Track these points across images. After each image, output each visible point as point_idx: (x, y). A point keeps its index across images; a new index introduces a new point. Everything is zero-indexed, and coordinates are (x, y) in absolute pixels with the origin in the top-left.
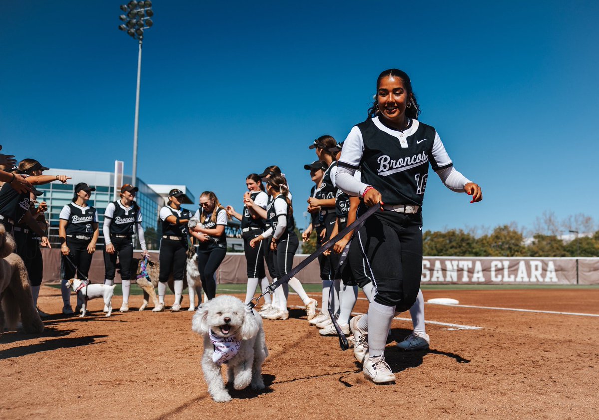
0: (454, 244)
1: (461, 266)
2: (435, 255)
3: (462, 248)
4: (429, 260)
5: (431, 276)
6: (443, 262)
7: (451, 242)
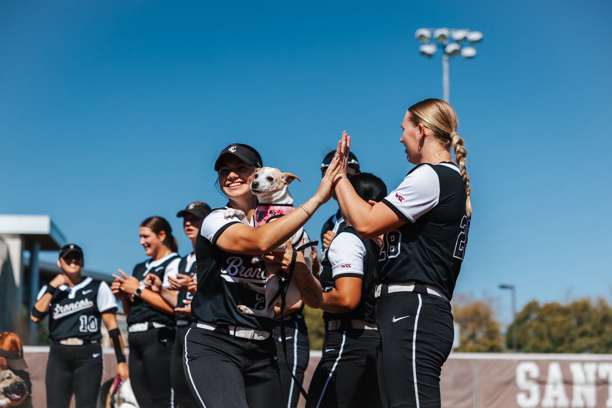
0: (588, 327)
1: (603, 375)
2: (547, 351)
3: (605, 335)
4: (537, 362)
5: (542, 394)
6: (564, 366)
7: (580, 322)
